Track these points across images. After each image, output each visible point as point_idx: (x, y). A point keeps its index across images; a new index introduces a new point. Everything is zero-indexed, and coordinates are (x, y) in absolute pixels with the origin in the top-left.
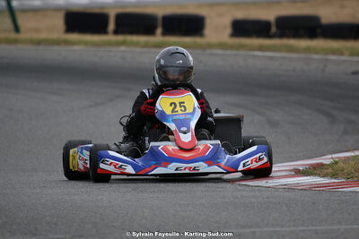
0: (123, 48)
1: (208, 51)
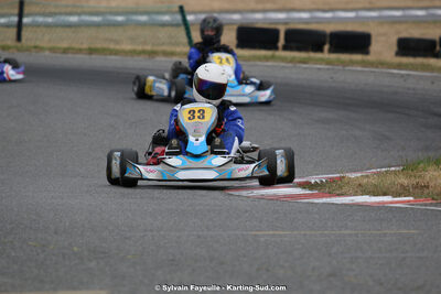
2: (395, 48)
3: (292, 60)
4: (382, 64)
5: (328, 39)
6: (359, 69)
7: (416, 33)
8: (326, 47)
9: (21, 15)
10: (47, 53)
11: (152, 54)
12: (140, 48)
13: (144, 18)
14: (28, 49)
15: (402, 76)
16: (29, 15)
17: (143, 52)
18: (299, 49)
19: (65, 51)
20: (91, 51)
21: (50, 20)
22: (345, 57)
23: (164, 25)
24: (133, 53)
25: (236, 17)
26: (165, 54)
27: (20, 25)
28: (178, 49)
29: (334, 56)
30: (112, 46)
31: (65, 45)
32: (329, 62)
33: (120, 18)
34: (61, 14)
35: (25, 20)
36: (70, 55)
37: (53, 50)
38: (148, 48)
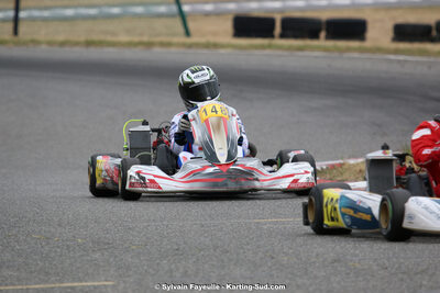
0: (267, 52)
1: (346, 55)
2: (391, 34)
3: (289, 48)
4: (379, 50)
5: (324, 27)
6: (356, 55)
7: (412, 18)
8: (323, 34)
9: (17, 9)
10: (44, 47)
11: (149, 45)
12: (136, 39)
13: (139, 10)
14: (25, 43)
15: (399, 61)
16: (25, 9)
17: (140, 44)
18: (296, 37)
19: (63, 44)
20: (89, 44)
21: (46, 14)
22: (342, 44)
23: (160, 16)
24: (130, 45)
25: (232, 6)
26: (162, 44)
27: (16, 20)
28: (175, 40)
29: (331, 43)
30: (109, 38)
31: (61, 38)
32: (326, 50)
33: (116, 10)
34: (56, 7)
35: (22, 14)
36: (67, 49)
37: (50, 43)
38: (145, 39)
